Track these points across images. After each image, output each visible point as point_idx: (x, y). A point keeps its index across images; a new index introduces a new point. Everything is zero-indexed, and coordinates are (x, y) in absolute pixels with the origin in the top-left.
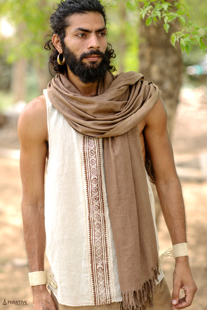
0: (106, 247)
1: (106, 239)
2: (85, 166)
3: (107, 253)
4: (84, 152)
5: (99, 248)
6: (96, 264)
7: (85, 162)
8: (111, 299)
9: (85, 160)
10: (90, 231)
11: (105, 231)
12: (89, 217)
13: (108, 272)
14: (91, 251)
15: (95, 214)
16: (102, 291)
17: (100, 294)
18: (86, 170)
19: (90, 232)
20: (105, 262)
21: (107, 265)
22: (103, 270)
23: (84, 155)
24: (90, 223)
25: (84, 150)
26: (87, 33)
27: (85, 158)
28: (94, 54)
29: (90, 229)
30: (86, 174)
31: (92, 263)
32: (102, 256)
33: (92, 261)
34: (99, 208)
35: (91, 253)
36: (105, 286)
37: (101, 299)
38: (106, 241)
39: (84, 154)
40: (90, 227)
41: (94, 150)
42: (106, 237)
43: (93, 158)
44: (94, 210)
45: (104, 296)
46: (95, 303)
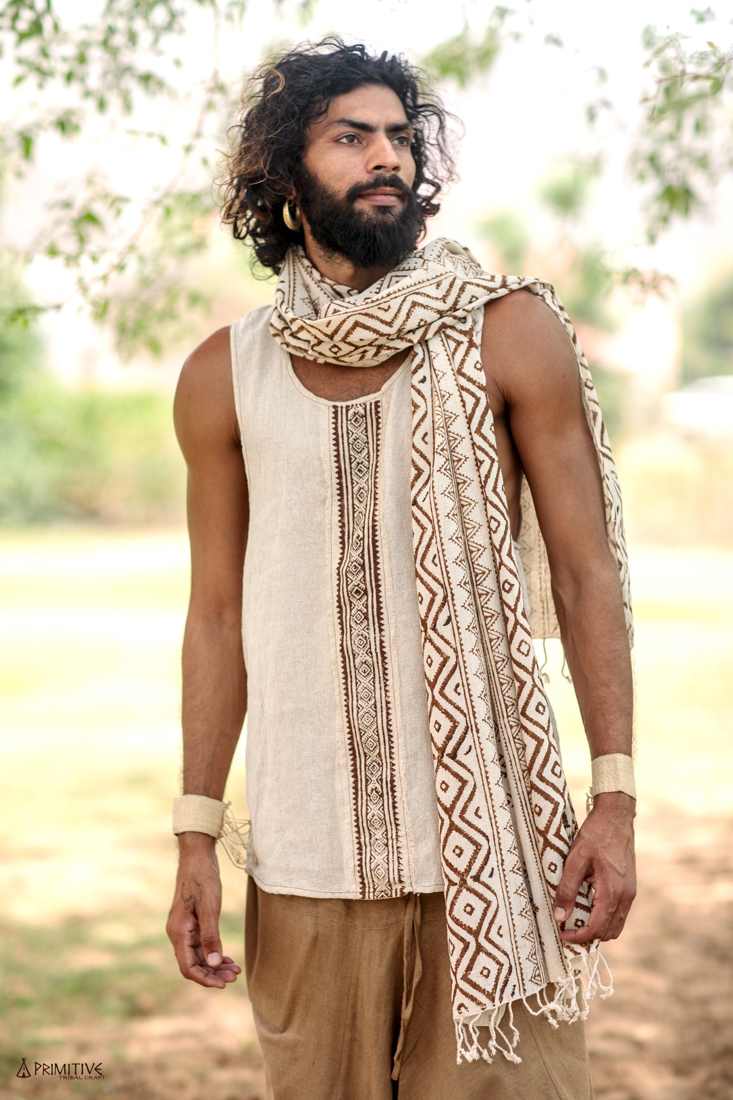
0: (389, 731)
1: (388, 708)
2: (342, 506)
3: (391, 748)
4: (339, 467)
5: (370, 733)
6: (367, 780)
7: (341, 494)
8: (401, 882)
9: (341, 489)
10: (346, 683)
11: (386, 685)
12: (342, 645)
13: (394, 803)
14: (352, 744)
15: (355, 633)
16: (379, 859)
17: (373, 866)
18: (342, 516)
19: (346, 689)
20: (386, 774)
21: (392, 781)
22: (382, 796)
23: (340, 477)
24: (344, 662)
25: (338, 461)
26: (363, 134)
27: (340, 484)
28: (386, 185)
29: (346, 678)
30: (342, 527)
31: (355, 776)
32: (379, 754)
33: (355, 771)
34: (366, 618)
35: (353, 749)
36: (387, 845)
37: (375, 880)
38: (388, 714)
39: (339, 473)
40: (345, 673)
41: (366, 463)
42: (388, 703)
43: (362, 482)
44: (353, 624)
45: (382, 871)
46: (363, 893)
